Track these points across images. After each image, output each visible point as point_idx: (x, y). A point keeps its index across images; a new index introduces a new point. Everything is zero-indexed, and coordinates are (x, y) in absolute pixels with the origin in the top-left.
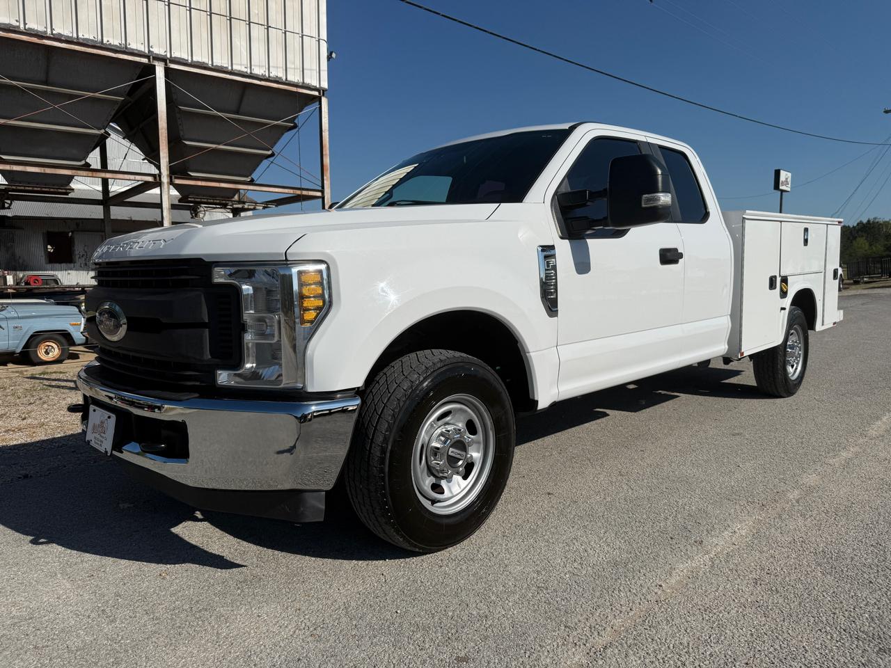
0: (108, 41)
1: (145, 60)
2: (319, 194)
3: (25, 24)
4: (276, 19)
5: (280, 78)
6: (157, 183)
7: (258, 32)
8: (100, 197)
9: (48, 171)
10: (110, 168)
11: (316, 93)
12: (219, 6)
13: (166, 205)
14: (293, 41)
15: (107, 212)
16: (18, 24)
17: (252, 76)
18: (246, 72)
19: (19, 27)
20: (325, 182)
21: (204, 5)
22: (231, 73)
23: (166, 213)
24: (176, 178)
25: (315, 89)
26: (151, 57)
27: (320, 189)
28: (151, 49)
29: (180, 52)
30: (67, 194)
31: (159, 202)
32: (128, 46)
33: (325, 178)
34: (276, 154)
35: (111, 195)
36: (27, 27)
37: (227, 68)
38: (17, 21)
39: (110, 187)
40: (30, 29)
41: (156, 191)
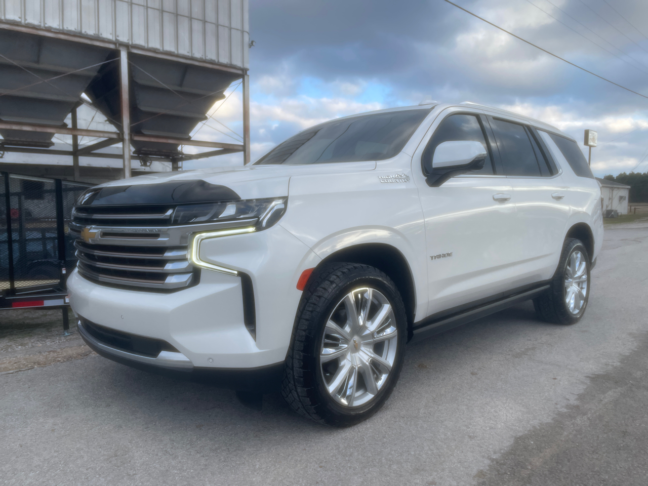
0: (85, 32)
1: (112, 46)
2: (241, 148)
3: (25, 20)
4: (211, 16)
5: (214, 61)
6: (120, 139)
7: (197, 26)
8: (71, 149)
9: (39, 130)
10: (79, 127)
11: (240, 72)
12: (169, 5)
13: (127, 156)
14: (224, 33)
15: (76, 160)
16: (20, 20)
17: (192, 59)
18: (189, 56)
19: (20, 22)
20: (247, 139)
21: (157, 5)
22: (178, 56)
23: (126, 163)
24: (135, 135)
25: (240, 69)
26: (117, 45)
27: (242, 144)
28: (118, 38)
29: (139, 40)
30: (48, 147)
31: (121, 153)
32: (101, 36)
33: (246, 136)
34: (208, 117)
35: (79, 148)
36: (26, 22)
37: (174, 52)
38: (20, 18)
39: (79, 141)
40: (28, 24)
41: (120, 145)
